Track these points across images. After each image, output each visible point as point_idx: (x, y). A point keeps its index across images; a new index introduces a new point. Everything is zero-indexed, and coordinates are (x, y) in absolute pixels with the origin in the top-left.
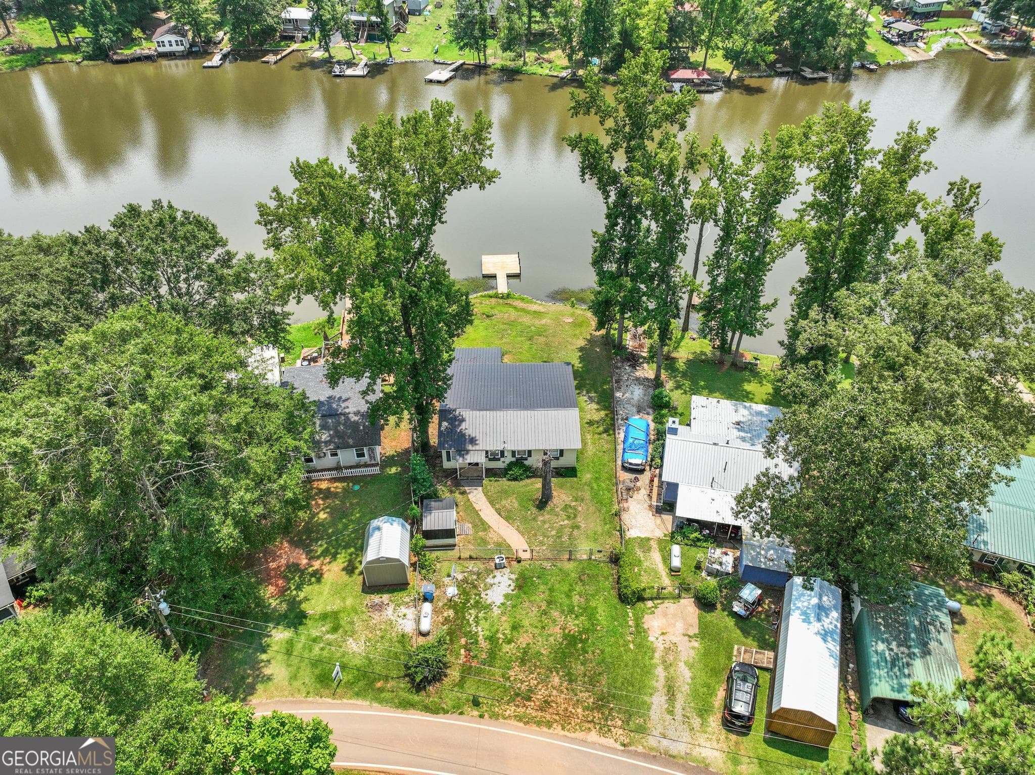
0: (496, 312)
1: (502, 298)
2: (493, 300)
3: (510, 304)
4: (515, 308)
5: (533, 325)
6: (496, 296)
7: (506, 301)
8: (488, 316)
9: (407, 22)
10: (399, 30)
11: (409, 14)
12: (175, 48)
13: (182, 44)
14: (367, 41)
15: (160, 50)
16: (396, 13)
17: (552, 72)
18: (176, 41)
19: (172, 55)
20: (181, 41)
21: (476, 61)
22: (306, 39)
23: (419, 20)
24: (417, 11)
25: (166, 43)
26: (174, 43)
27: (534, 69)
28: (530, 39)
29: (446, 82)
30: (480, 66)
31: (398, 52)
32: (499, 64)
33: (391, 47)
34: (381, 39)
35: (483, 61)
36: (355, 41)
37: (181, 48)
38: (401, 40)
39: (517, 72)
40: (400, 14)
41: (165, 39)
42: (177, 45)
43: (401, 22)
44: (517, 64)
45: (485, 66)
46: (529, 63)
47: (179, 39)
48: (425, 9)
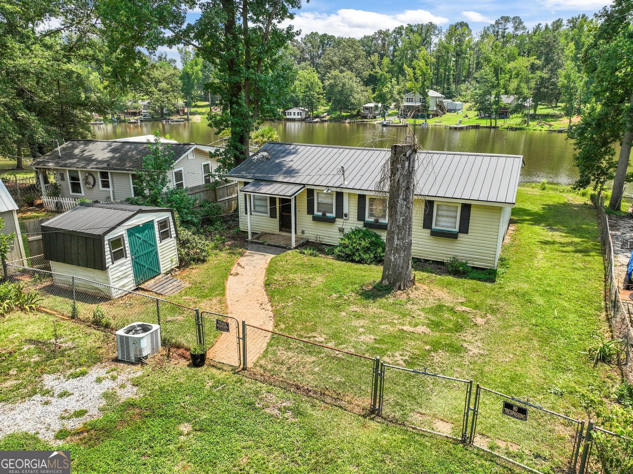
9: (445, 114)
10: (437, 115)
11: (447, 111)
12: (296, 117)
13: (301, 115)
14: (413, 118)
15: (288, 117)
16: (437, 105)
17: (551, 129)
18: (298, 113)
19: (293, 120)
20: (301, 113)
21: (489, 125)
22: (375, 117)
23: (453, 114)
24: (453, 110)
25: (292, 114)
26: (296, 114)
27: (535, 128)
28: (534, 117)
29: (461, 129)
30: (490, 127)
31: (431, 122)
32: (506, 126)
33: (428, 120)
34: (422, 117)
35: (493, 125)
36: (405, 118)
37: (299, 117)
38: (436, 119)
39: (521, 129)
40: (440, 106)
41: (292, 111)
42: (298, 115)
43: (439, 111)
44: (521, 126)
45: (495, 127)
46: (532, 126)
47: (300, 111)
48: (460, 110)
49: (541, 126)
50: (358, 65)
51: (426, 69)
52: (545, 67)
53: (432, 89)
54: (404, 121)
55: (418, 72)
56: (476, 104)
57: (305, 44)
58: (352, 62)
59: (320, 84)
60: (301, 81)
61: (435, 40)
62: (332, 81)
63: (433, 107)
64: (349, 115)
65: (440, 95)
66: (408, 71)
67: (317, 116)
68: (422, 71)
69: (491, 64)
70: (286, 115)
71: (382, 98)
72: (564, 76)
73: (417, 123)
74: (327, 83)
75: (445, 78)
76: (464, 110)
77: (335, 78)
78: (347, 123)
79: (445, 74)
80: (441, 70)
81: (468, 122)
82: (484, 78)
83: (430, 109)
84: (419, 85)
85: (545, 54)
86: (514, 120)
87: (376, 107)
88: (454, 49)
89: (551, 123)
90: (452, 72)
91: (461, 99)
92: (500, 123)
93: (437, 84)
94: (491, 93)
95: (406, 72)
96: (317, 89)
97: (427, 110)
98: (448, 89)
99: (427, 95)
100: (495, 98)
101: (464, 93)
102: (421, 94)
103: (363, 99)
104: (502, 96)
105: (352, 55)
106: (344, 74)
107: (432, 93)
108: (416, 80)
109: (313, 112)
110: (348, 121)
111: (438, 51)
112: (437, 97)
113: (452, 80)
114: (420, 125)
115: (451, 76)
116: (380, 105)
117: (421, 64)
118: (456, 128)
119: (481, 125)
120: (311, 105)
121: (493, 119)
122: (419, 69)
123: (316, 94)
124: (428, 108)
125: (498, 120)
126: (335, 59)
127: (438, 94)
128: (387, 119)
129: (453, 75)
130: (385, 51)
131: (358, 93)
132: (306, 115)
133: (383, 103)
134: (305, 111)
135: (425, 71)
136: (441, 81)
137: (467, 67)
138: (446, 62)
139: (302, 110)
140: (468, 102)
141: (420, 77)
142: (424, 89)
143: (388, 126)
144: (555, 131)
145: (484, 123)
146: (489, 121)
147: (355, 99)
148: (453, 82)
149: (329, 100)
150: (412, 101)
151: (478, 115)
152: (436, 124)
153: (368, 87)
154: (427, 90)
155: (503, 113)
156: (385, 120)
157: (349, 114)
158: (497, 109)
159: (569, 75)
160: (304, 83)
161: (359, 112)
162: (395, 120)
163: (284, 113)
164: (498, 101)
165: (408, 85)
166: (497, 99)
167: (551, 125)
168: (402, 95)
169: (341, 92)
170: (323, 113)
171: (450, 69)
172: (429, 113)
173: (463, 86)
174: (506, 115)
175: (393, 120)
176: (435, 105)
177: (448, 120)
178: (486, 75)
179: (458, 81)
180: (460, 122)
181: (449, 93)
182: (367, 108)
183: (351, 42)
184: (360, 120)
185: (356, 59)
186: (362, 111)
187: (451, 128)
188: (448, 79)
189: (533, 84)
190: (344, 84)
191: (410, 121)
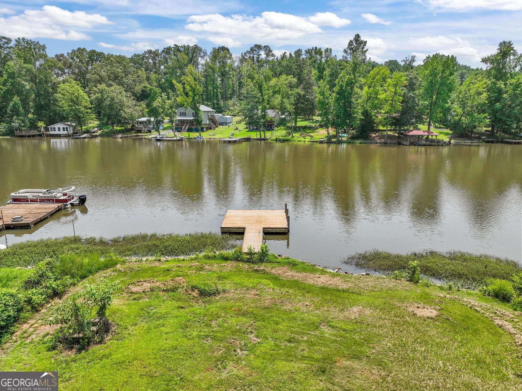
0: (228, 287)
1: (248, 261)
2: (229, 265)
3: (264, 272)
4: (275, 279)
5: (328, 323)
6: (237, 258)
7: (256, 267)
8: (203, 293)
9: (217, 127)
10: (211, 129)
11: (219, 125)
12: (62, 132)
13: (67, 130)
14: (188, 131)
15: (51, 133)
16: (210, 119)
17: (312, 140)
18: (64, 128)
19: (59, 136)
20: (67, 128)
21: (259, 137)
22: (150, 131)
23: (225, 127)
24: (224, 123)
25: (57, 129)
26: (61, 129)
27: (299, 139)
28: (296, 129)
29: (235, 142)
30: (260, 139)
31: (206, 135)
32: (274, 138)
33: (202, 134)
34: (197, 130)
35: (263, 137)
36: (179, 131)
37: (65, 132)
38: (210, 132)
39: (287, 140)
40: (212, 120)
41: (57, 126)
42: (64, 130)
43: (212, 124)
44: (287, 138)
45: (264, 139)
46: (296, 137)
47: (65, 126)
48: (230, 123)
49: (303, 137)
50: (129, 80)
51: (195, 84)
52: (299, 85)
53: (203, 104)
54: (179, 135)
55: (188, 88)
56: (245, 118)
57: (72, 58)
58: (122, 77)
59: (87, 97)
60: (63, 94)
61: (201, 61)
62: (99, 95)
63: (205, 121)
64: (122, 130)
65: (211, 110)
66: (178, 86)
67: (87, 132)
68: (191, 86)
69: (255, 81)
70: (49, 131)
71: (153, 112)
72: (320, 93)
73: (191, 137)
74: (93, 97)
75: (213, 95)
76: (234, 123)
77: (102, 92)
78: (119, 138)
79: (213, 91)
80: (210, 88)
81: (239, 134)
82: (250, 94)
83: (203, 122)
84: (190, 100)
85: (297, 75)
86: (280, 133)
87: (149, 121)
88: (219, 69)
89: (312, 134)
90: (219, 90)
91: (230, 113)
92: (268, 134)
93: (207, 100)
94: (257, 107)
95: (175, 86)
96: (84, 104)
97: (201, 124)
98: (218, 104)
99: (199, 110)
100: (262, 112)
101: (232, 108)
102: (192, 108)
103: (136, 114)
104: (268, 111)
105: (120, 71)
106: (112, 88)
107: (203, 108)
108: (187, 94)
109: (81, 127)
110: (120, 136)
111: (206, 71)
112: (208, 112)
113: (220, 97)
114: (195, 138)
115: (219, 93)
116: (152, 119)
117: (189, 79)
118: (229, 142)
119: (252, 138)
120: (80, 120)
121: (262, 131)
122: (188, 84)
123: (83, 109)
124: (201, 121)
125: (266, 132)
126: (103, 73)
127: (209, 109)
128: (162, 132)
129: (221, 93)
130: (157, 69)
131: (130, 107)
132: (74, 130)
133: (156, 117)
134: (72, 126)
135: (193, 86)
136: (211, 97)
137: (231, 86)
138: (214, 80)
139: (68, 125)
140: (236, 116)
141: (190, 92)
142: (195, 104)
143: (162, 140)
144: (316, 142)
145: (254, 135)
146: (258, 133)
147: (126, 113)
148: (221, 99)
149: (99, 114)
150: (185, 115)
151: (247, 128)
152: (211, 137)
153: (142, 102)
154: (198, 105)
155: (269, 126)
156: (159, 134)
157: (123, 128)
158: (265, 122)
159: (323, 92)
160: (68, 96)
161: (133, 126)
162: (169, 134)
163: (47, 129)
164: (265, 115)
165: (179, 99)
166: (263, 113)
167: (311, 136)
168: (174, 109)
169: (111, 107)
170: (94, 128)
171: (217, 88)
172: (203, 126)
173: (230, 102)
174: (271, 127)
175: (167, 134)
176: (207, 119)
177: (221, 132)
178: (252, 91)
179: (226, 98)
180: (233, 135)
181: (218, 108)
182: (141, 123)
183: (120, 59)
184: (134, 134)
185: (126, 75)
186: (137, 126)
187: (225, 142)
188: (217, 96)
189: (292, 100)
190: (113, 99)
191: (184, 135)
